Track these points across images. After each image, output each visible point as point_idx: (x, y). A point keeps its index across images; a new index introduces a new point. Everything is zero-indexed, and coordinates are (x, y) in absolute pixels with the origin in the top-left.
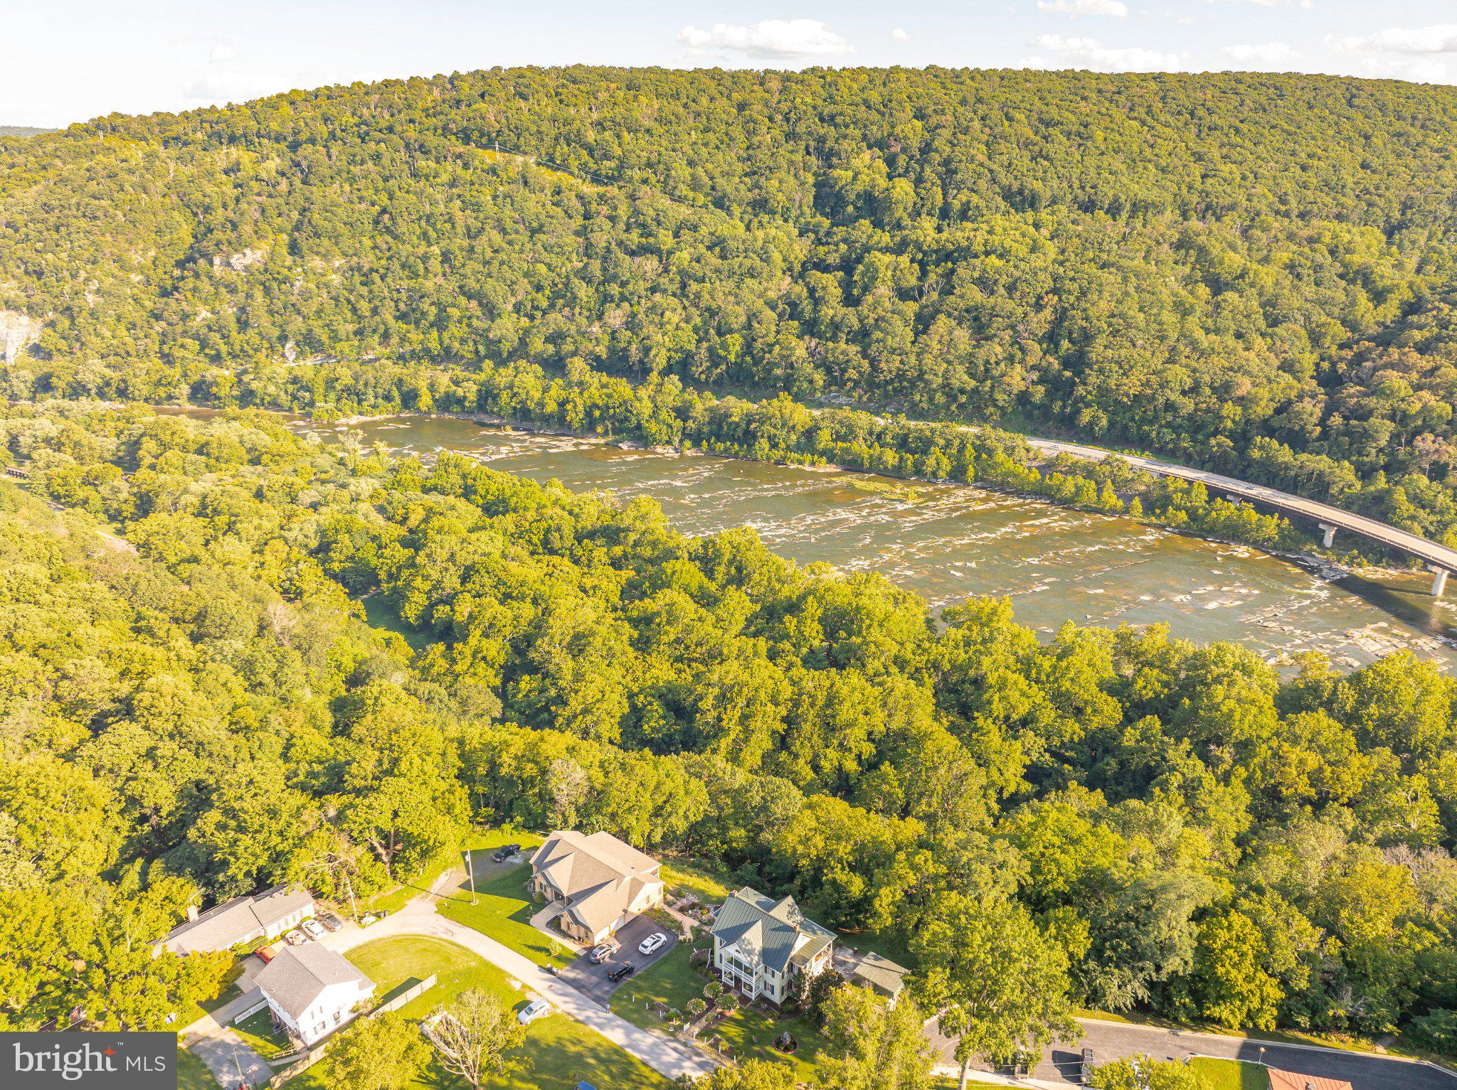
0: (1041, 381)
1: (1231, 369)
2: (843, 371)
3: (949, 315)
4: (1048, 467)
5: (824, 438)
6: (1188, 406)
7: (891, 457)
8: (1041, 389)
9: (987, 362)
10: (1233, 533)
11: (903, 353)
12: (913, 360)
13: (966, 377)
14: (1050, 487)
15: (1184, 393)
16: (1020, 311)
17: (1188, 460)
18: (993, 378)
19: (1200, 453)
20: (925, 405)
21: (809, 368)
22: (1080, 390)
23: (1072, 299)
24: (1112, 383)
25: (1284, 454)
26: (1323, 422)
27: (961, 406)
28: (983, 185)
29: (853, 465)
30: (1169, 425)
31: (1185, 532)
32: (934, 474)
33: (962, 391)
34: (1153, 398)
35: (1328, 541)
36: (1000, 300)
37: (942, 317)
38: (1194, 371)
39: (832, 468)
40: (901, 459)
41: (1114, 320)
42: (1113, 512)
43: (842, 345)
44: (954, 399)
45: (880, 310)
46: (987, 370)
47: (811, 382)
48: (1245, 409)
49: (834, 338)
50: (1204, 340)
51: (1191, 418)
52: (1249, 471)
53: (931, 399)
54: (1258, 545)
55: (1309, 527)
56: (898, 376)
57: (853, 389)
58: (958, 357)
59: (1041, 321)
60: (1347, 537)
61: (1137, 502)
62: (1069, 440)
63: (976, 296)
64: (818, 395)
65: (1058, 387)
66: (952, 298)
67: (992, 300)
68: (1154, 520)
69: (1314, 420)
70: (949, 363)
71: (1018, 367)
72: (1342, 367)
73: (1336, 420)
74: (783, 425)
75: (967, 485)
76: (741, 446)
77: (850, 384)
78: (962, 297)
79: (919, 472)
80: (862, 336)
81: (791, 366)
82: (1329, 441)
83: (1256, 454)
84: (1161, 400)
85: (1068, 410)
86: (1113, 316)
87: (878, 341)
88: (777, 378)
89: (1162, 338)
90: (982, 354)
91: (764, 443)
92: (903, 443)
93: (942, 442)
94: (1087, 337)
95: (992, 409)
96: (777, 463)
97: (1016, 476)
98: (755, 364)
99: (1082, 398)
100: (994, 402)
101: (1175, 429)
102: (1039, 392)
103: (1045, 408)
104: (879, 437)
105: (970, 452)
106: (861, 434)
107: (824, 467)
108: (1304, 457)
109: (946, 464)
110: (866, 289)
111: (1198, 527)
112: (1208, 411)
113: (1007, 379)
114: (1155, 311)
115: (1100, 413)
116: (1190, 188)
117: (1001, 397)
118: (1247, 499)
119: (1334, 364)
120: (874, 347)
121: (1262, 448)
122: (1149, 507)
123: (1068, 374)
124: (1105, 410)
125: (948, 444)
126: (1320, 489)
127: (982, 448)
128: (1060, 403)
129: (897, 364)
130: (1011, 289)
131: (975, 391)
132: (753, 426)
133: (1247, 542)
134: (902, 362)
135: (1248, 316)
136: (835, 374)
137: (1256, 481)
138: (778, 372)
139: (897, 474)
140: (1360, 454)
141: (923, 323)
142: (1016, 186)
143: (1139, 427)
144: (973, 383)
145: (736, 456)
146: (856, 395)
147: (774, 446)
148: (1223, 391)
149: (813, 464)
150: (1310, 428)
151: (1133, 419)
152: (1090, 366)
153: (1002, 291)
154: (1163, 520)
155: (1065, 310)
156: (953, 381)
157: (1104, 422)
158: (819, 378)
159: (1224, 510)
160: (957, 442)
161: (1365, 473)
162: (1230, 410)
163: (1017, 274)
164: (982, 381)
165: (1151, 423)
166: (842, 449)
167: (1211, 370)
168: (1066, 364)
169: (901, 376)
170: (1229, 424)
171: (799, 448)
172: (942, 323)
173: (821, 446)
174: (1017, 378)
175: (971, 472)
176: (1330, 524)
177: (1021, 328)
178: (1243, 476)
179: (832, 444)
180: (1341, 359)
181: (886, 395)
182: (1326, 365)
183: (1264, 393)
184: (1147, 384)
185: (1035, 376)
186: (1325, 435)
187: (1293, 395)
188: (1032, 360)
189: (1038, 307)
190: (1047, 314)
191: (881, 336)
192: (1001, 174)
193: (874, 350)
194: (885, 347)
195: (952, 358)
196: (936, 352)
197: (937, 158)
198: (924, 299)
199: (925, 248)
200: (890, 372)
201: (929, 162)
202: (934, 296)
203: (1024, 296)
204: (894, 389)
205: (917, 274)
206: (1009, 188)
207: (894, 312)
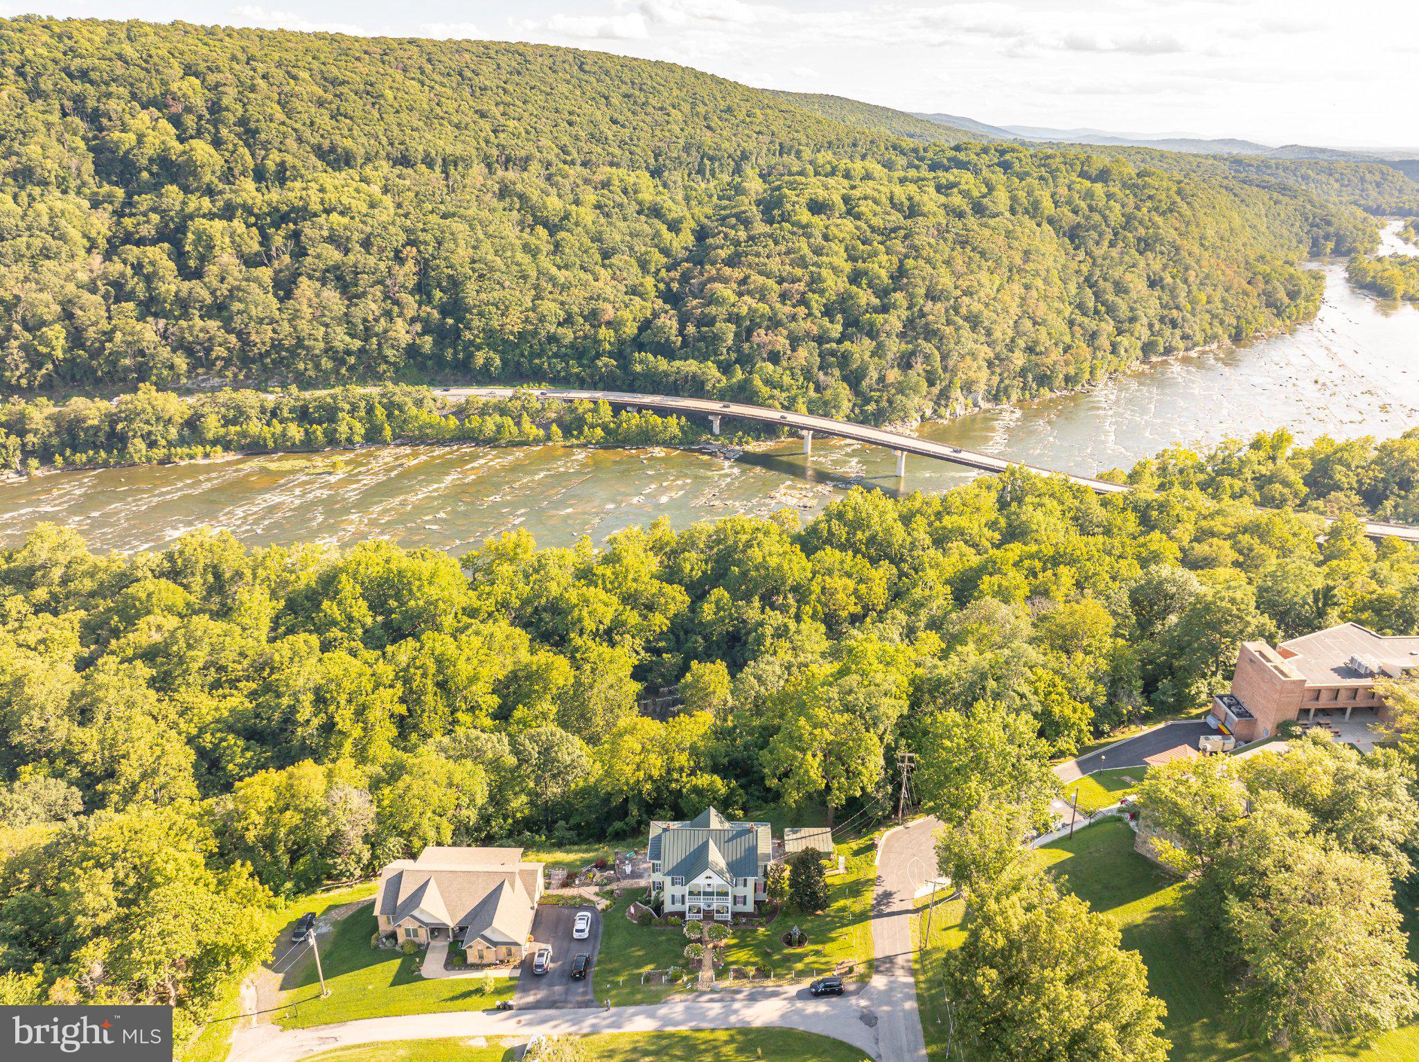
0: (426, 331)
1: (591, 298)
2: (208, 350)
3: (310, 277)
4: (461, 412)
5: (212, 426)
6: (567, 335)
7: (295, 432)
8: (428, 339)
9: (365, 320)
10: (645, 438)
11: (273, 321)
12: (286, 328)
13: (347, 339)
14: (472, 430)
15: (560, 324)
16: (382, 266)
17: (582, 384)
18: (377, 335)
19: (592, 376)
20: (312, 373)
21: (165, 352)
22: (468, 335)
23: (430, 249)
24: (495, 324)
25: (663, 364)
26: (681, 332)
27: (351, 368)
28: (291, 143)
29: (255, 448)
30: (556, 355)
31: (604, 445)
32: (349, 440)
33: (348, 352)
34: (535, 333)
35: (716, 430)
36: (357, 255)
37: (304, 281)
38: (562, 303)
39: (231, 456)
40: (306, 431)
41: (476, 266)
42: (537, 441)
43: (198, 323)
44: (343, 362)
45: (230, 279)
46: (366, 329)
47: (172, 367)
48: (616, 331)
49: (186, 315)
50: (562, 275)
51: (572, 346)
52: (637, 384)
53: (317, 366)
54: (668, 444)
55: (699, 420)
56: (273, 346)
57: (225, 367)
58: (335, 319)
59: (407, 273)
60: (731, 423)
61: (554, 428)
62: (468, 384)
63: (333, 255)
64: (184, 380)
65: (445, 336)
66: (309, 259)
67: (351, 257)
68: (575, 441)
69: (674, 331)
70: (327, 326)
71: (399, 321)
72: (675, 286)
73: (691, 329)
74: (158, 419)
75: (385, 444)
76: (109, 452)
77: (219, 364)
78: (318, 257)
79: (332, 441)
80: (218, 309)
81: (142, 353)
82: (689, 348)
83: (638, 368)
84: (543, 333)
85: (461, 356)
86: (473, 262)
87: (239, 312)
88: (127, 369)
89: (525, 277)
90: (358, 313)
91: (140, 444)
92: (303, 415)
93: (347, 407)
94: (455, 284)
95: (384, 367)
96: (162, 462)
97: (432, 426)
98: (92, 357)
99: (471, 343)
100: (385, 359)
101: (563, 357)
102: (428, 342)
103: (438, 358)
104: (274, 414)
105: (380, 412)
106: (253, 413)
107: (220, 456)
108: (677, 363)
109: (360, 429)
110: (203, 259)
111: (615, 439)
112: (585, 337)
113: (391, 334)
114: (509, 254)
115: (491, 354)
116: (487, 142)
117: (389, 352)
118: (647, 407)
119: (668, 285)
120: (237, 320)
121: (641, 362)
122: (567, 431)
123: (450, 321)
124: (495, 351)
125: (354, 409)
126: (697, 387)
127: (391, 407)
128: (450, 351)
129: (270, 334)
130: (366, 244)
131: (362, 351)
132: (120, 426)
133: (658, 444)
134: (274, 331)
135: (586, 252)
136: (199, 355)
137: (644, 391)
138: (127, 362)
139: (308, 447)
140: (716, 354)
141: (285, 288)
142: (326, 145)
143: (530, 362)
144: (358, 344)
145: (106, 464)
146: (229, 374)
147: (152, 445)
148: (593, 317)
149: (206, 456)
150: (673, 338)
151: (522, 355)
152: (468, 310)
153: (357, 247)
154: (582, 440)
155: (426, 260)
156: (336, 344)
157: (498, 362)
158: (181, 362)
159: (632, 420)
160: (363, 404)
161: (726, 368)
162: (604, 332)
163: (368, 229)
164: (366, 340)
165: (539, 356)
166: (237, 433)
167: (576, 299)
168: (444, 312)
169: (277, 346)
170: (608, 347)
171: (182, 441)
172: (306, 287)
173: (210, 436)
174: (402, 332)
175: (388, 432)
176: (715, 414)
177: (388, 282)
178: (632, 389)
179: (222, 431)
180: (672, 280)
181: (265, 368)
182: (662, 286)
183: (626, 314)
184: (527, 320)
185: (418, 327)
186: (685, 343)
187: (648, 314)
188: (410, 313)
189: (399, 258)
190: (410, 266)
191: (241, 306)
192: (307, 133)
193: (237, 322)
194: (251, 318)
195: (328, 320)
196: (309, 317)
197: (230, 116)
198: (276, 264)
199: (256, 211)
200: (264, 343)
201: (222, 122)
202: (286, 259)
203: (382, 250)
204: (273, 361)
205: (257, 238)
206: (319, 147)
207: (247, 280)
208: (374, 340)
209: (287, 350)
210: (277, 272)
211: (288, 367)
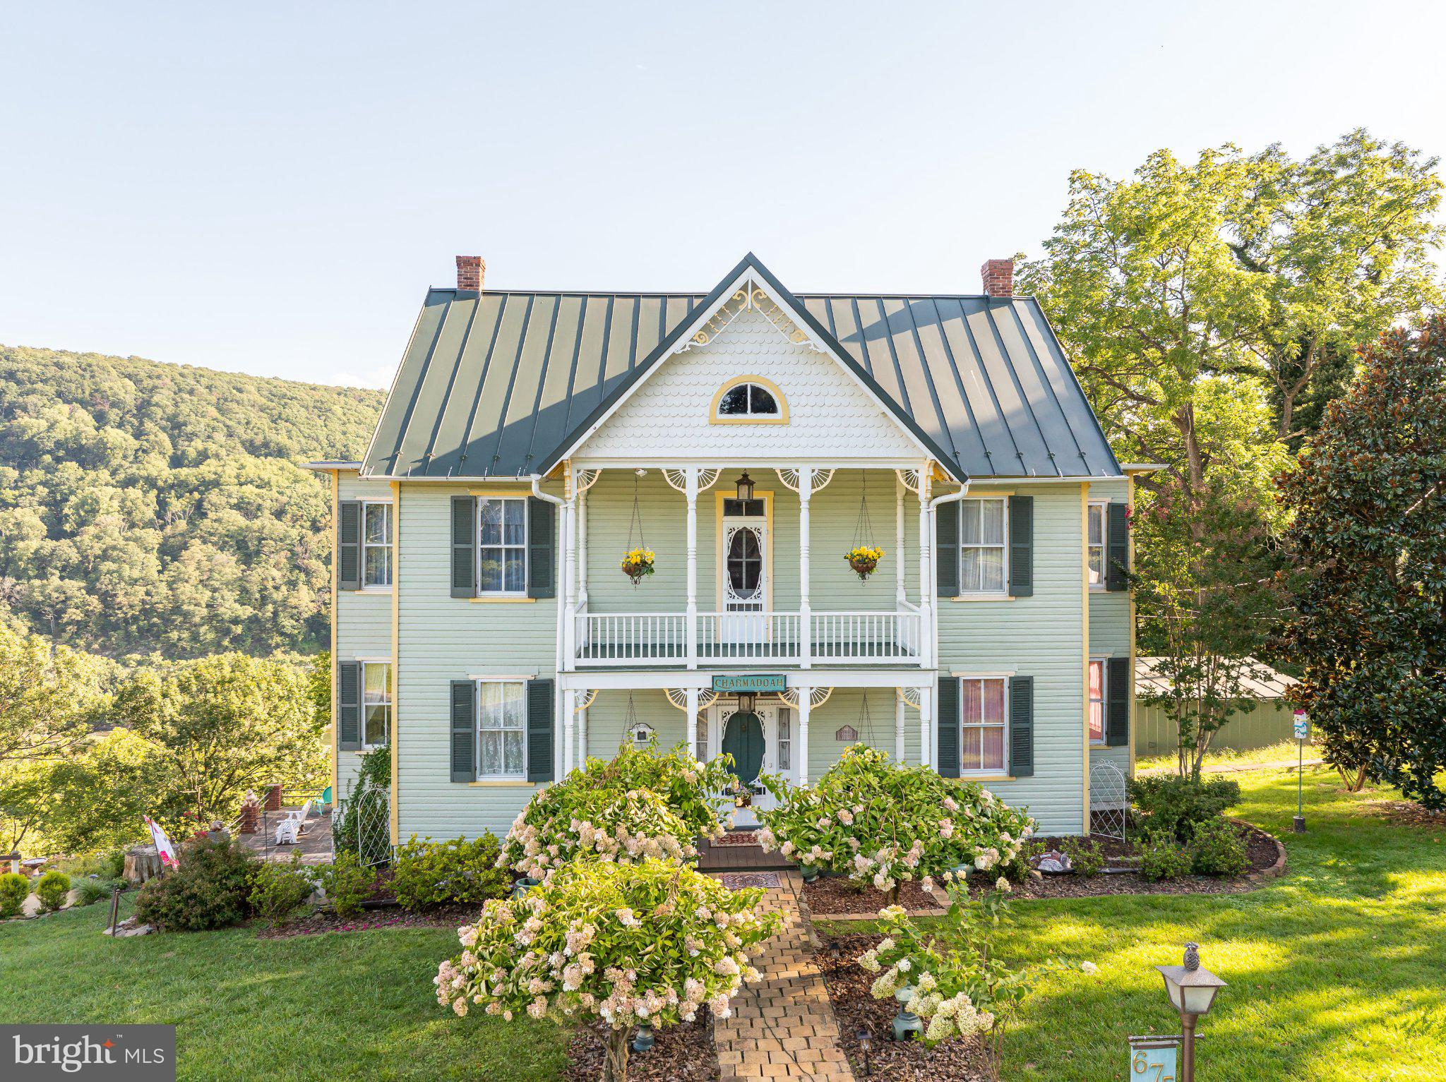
2: (60, 612)
3: (206, 541)
9: (263, 586)
11: (146, 581)
12: (163, 589)
13: (237, 606)
16: (294, 533)
18: (275, 603)
20: (185, 643)
27: (236, 639)
28: (220, 437)
33: (236, 621)
36: (265, 521)
37: (196, 544)
43: (55, 582)
44: (227, 632)
45: (107, 539)
46: (263, 596)
49: (42, 574)
53: (195, 638)
56: (144, 611)
57: (78, 633)
58: (227, 584)
63: (237, 520)
66: (207, 523)
67: (257, 523)
70: (214, 590)
71: (303, 589)
77: (71, 629)
78: (218, 520)
87: (109, 572)
90: (255, 575)
95: (278, 639)
100: (280, 630)
110: (81, 522)
113: (293, 601)
117: (287, 623)
120: (105, 579)
129: (141, 596)
130: (279, 514)
131: (254, 620)
134: (148, 593)
136: (46, 618)
141: (170, 552)
142: (259, 440)
144: (249, 611)
153: (268, 515)
156: (222, 610)
163: (284, 499)
164: (259, 608)
169: (147, 612)
172: (196, 550)
174: (306, 601)
177: (299, 549)
181: (128, 635)
189: (316, 528)
191: (113, 566)
192: (240, 430)
193: (104, 584)
194: (121, 578)
195: (217, 584)
196: (193, 581)
197: (159, 413)
198: (168, 529)
199: (160, 483)
200: (131, 607)
201: (148, 416)
202: (182, 525)
203: (295, 519)
204: (139, 629)
205: (154, 506)
206: (252, 442)
207: (127, 539)
208: (270, 607)
209: (160, 616)
210: (166, 538)
211: (157, 637)
